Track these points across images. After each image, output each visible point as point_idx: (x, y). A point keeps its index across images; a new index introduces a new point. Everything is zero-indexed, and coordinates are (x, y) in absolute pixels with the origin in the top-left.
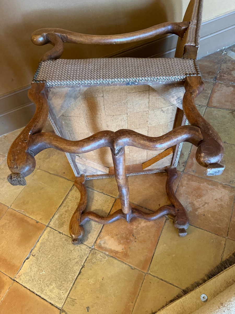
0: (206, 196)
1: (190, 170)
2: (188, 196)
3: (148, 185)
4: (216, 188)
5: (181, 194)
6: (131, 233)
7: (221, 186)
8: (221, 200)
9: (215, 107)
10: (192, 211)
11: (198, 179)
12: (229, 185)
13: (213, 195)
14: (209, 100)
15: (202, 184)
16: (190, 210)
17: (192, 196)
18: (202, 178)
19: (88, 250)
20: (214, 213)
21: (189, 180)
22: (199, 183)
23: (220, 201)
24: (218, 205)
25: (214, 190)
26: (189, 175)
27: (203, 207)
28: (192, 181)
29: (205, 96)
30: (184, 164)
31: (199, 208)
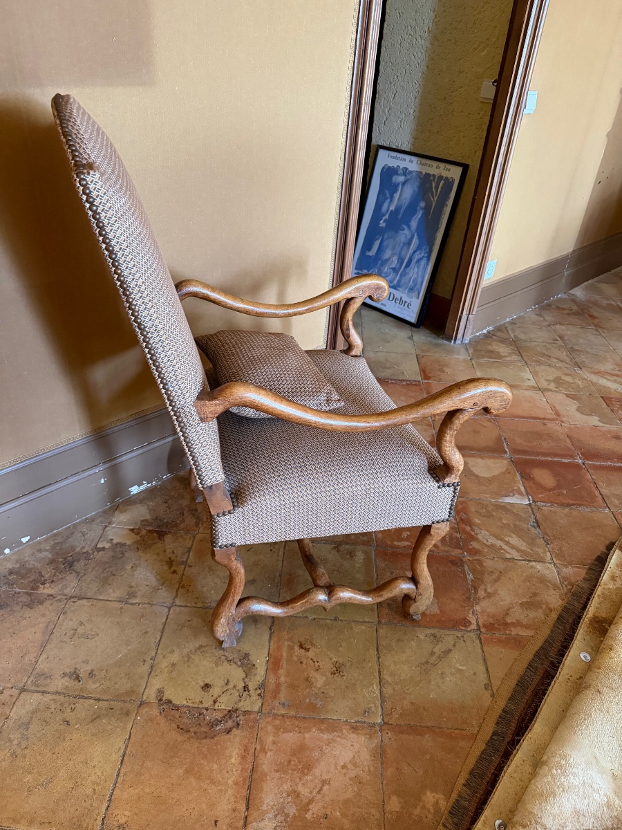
0: (322, 763)
1: (276, 703)
2: (282, 775)
3: (181, 771)
4: (339, 737)
5: (266, 775)
7: (347, 727)
8: (355, 765)
10: (297, 814)
11: (297, 723)
12: (365, 722)
13: (335, 756)
15: (307, 735)
16: (291, 814)
17: (290, 771)
18: (304, 718)
20: (347, 802)
21: (277, 728)
22: (300, 732)
23: (353, 768)
24: (351, 779)
25: (335, 742)
26: (276, 716)
27: (319, 797)
28: (286, 731)
30: (259, 692)
31: (311, 801)
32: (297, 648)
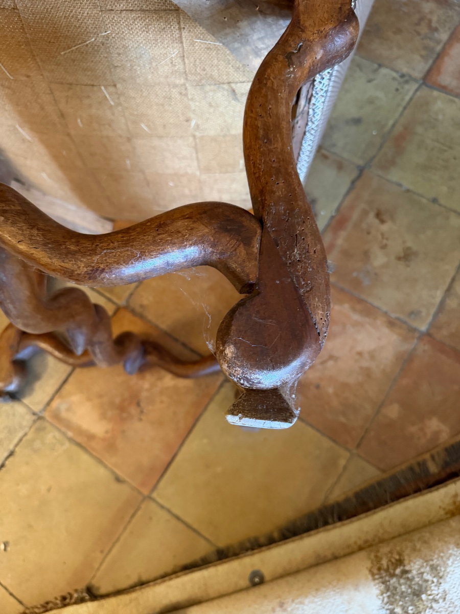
0: (338, 340)
4: (369, 324)
6: (135, 398)
7: (384, 319)
8: (372, 358)
9: (443, 89)
12: (405, 323)
13: (355, 339)
14: (434, 62)
19: (29, 418)
20: (345, 386)
23: (368, 359)
24: (361, 368)
25: (363, 327)
29: (426, 48)
32: (372, 215)
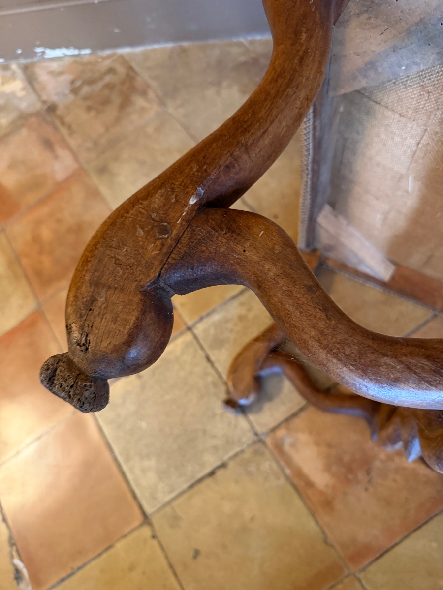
6: (366, 463)
